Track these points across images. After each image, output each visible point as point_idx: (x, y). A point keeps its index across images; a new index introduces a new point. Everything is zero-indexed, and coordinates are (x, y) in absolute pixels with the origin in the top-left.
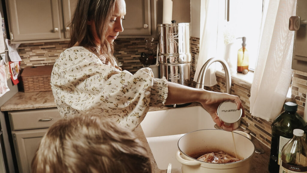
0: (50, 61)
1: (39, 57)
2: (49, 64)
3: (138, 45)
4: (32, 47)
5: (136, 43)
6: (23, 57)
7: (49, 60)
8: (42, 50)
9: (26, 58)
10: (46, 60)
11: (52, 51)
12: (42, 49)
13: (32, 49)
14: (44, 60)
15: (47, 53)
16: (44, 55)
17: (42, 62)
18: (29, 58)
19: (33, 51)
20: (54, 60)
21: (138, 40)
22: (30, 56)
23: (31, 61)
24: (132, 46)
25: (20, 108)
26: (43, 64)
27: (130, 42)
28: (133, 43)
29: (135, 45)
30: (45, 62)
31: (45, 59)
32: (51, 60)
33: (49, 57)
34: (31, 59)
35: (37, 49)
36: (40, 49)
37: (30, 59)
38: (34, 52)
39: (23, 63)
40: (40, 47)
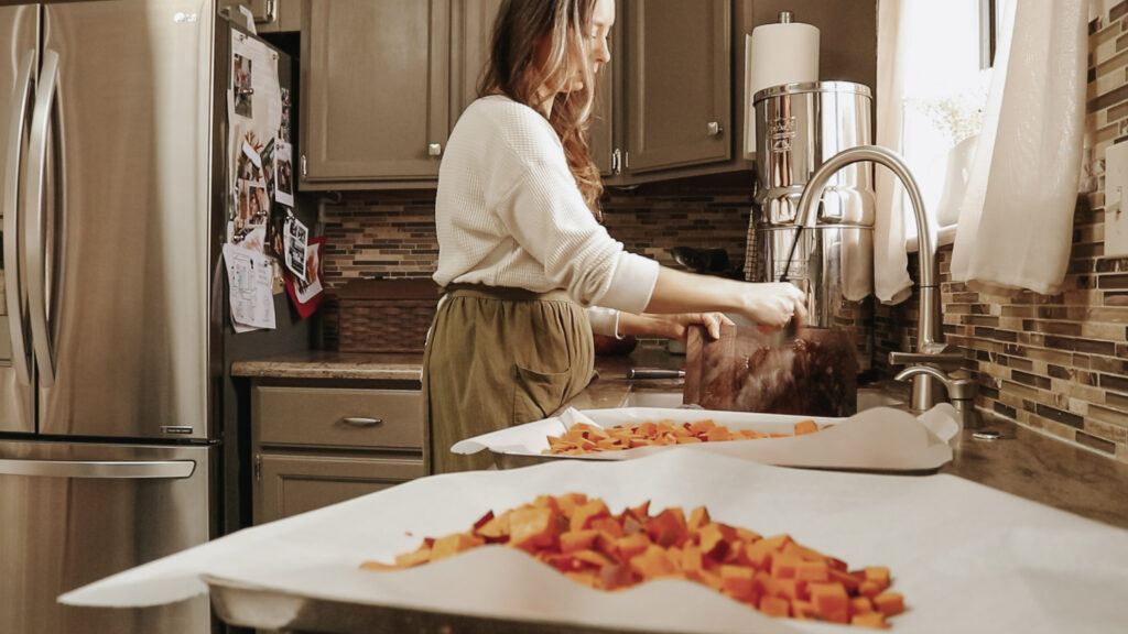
0: (416, 268)
1: (381, 253)
2: (412, 277)
3: (713, 228)
4: (363, 219)
5: (707, 222)
6: (334, 247)
7: (412, 263)
8: (396, 229)
9: (344, 252)
10: (403, 263)
11: (426, 234)
12: (394, 225)
13: (363, 225)
14: (396, 263)
15: (407, 241)
16: (397, 247)
17: (389, 269)
18: (352, 252)
19: (368, 230)
20: (429, 263)
21: (716, 212)
22: (355, 247)
23: (355, 263)
24: (694, 232)
25: (285, 372)
26: (394, 274)
27: (685, 217)
28: (696, 222)
29: (702, 228)
30: (400, 268)
31: (400, 258)
32: (419, 263)
33: (414, 252)
34: (358, 257)
35: (379, 225)
36: (388, 225)
37: (353, 258)
38: (371, 235)
39: (332, 269)
40: (391, 220)
